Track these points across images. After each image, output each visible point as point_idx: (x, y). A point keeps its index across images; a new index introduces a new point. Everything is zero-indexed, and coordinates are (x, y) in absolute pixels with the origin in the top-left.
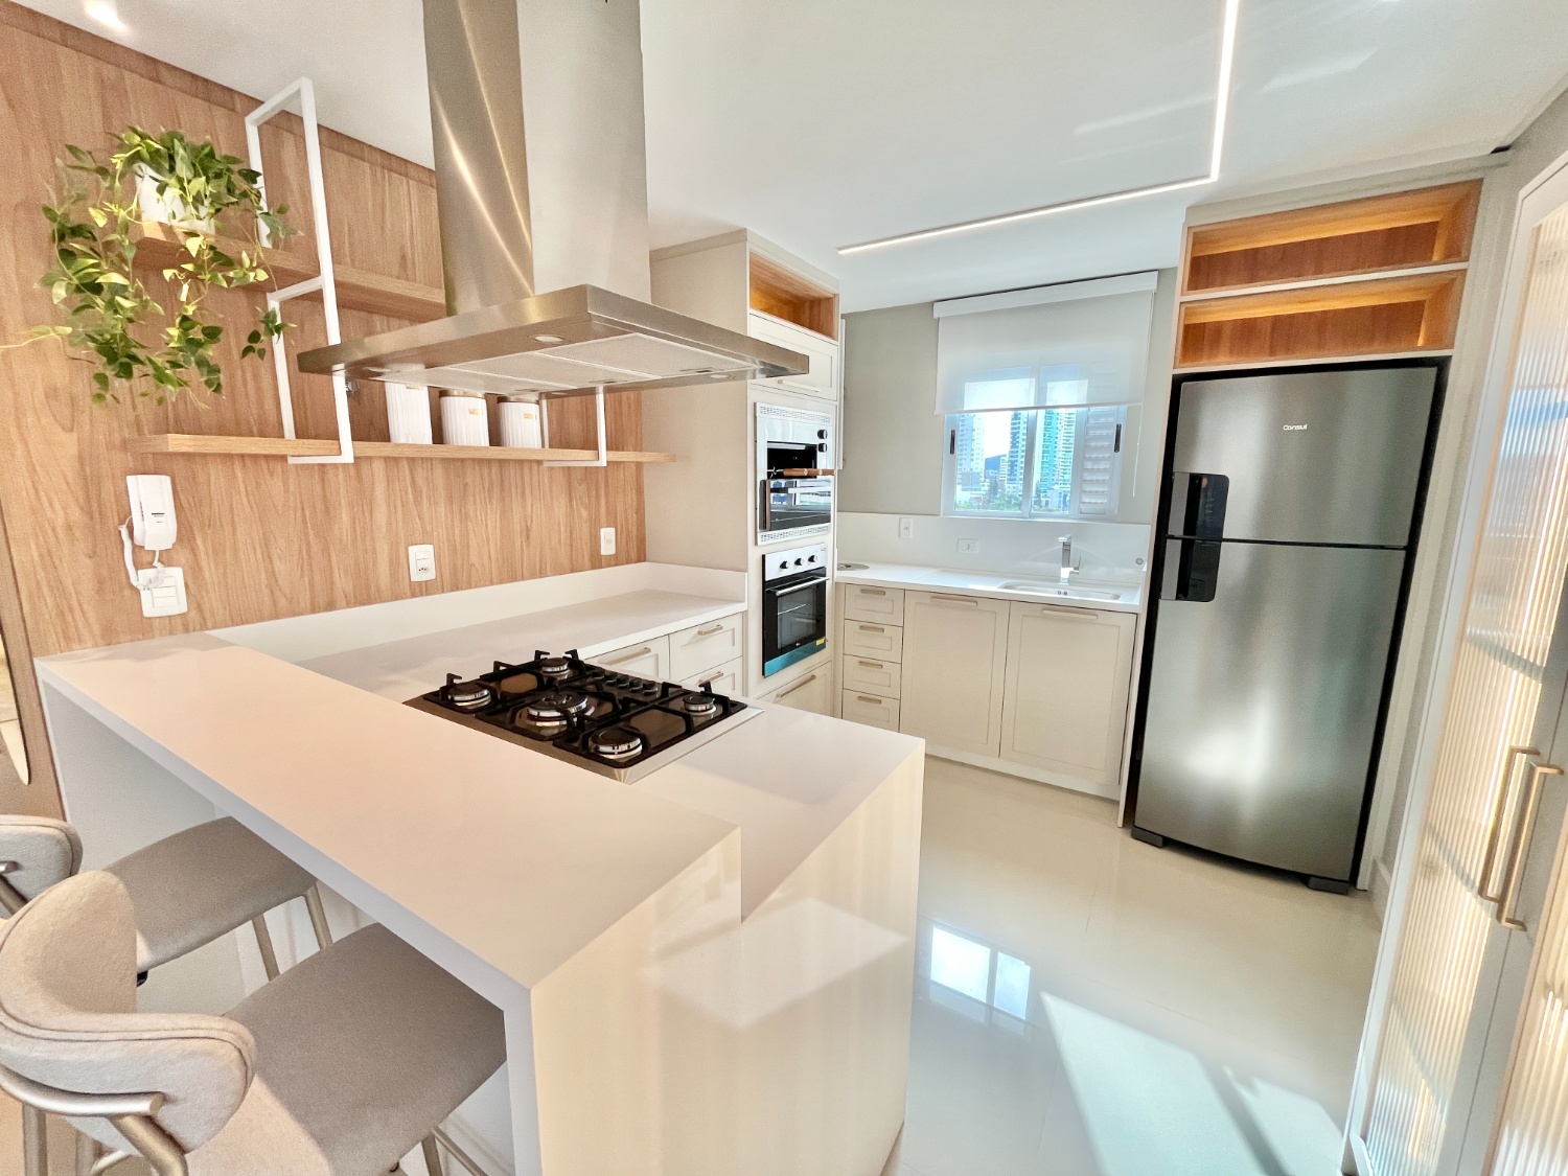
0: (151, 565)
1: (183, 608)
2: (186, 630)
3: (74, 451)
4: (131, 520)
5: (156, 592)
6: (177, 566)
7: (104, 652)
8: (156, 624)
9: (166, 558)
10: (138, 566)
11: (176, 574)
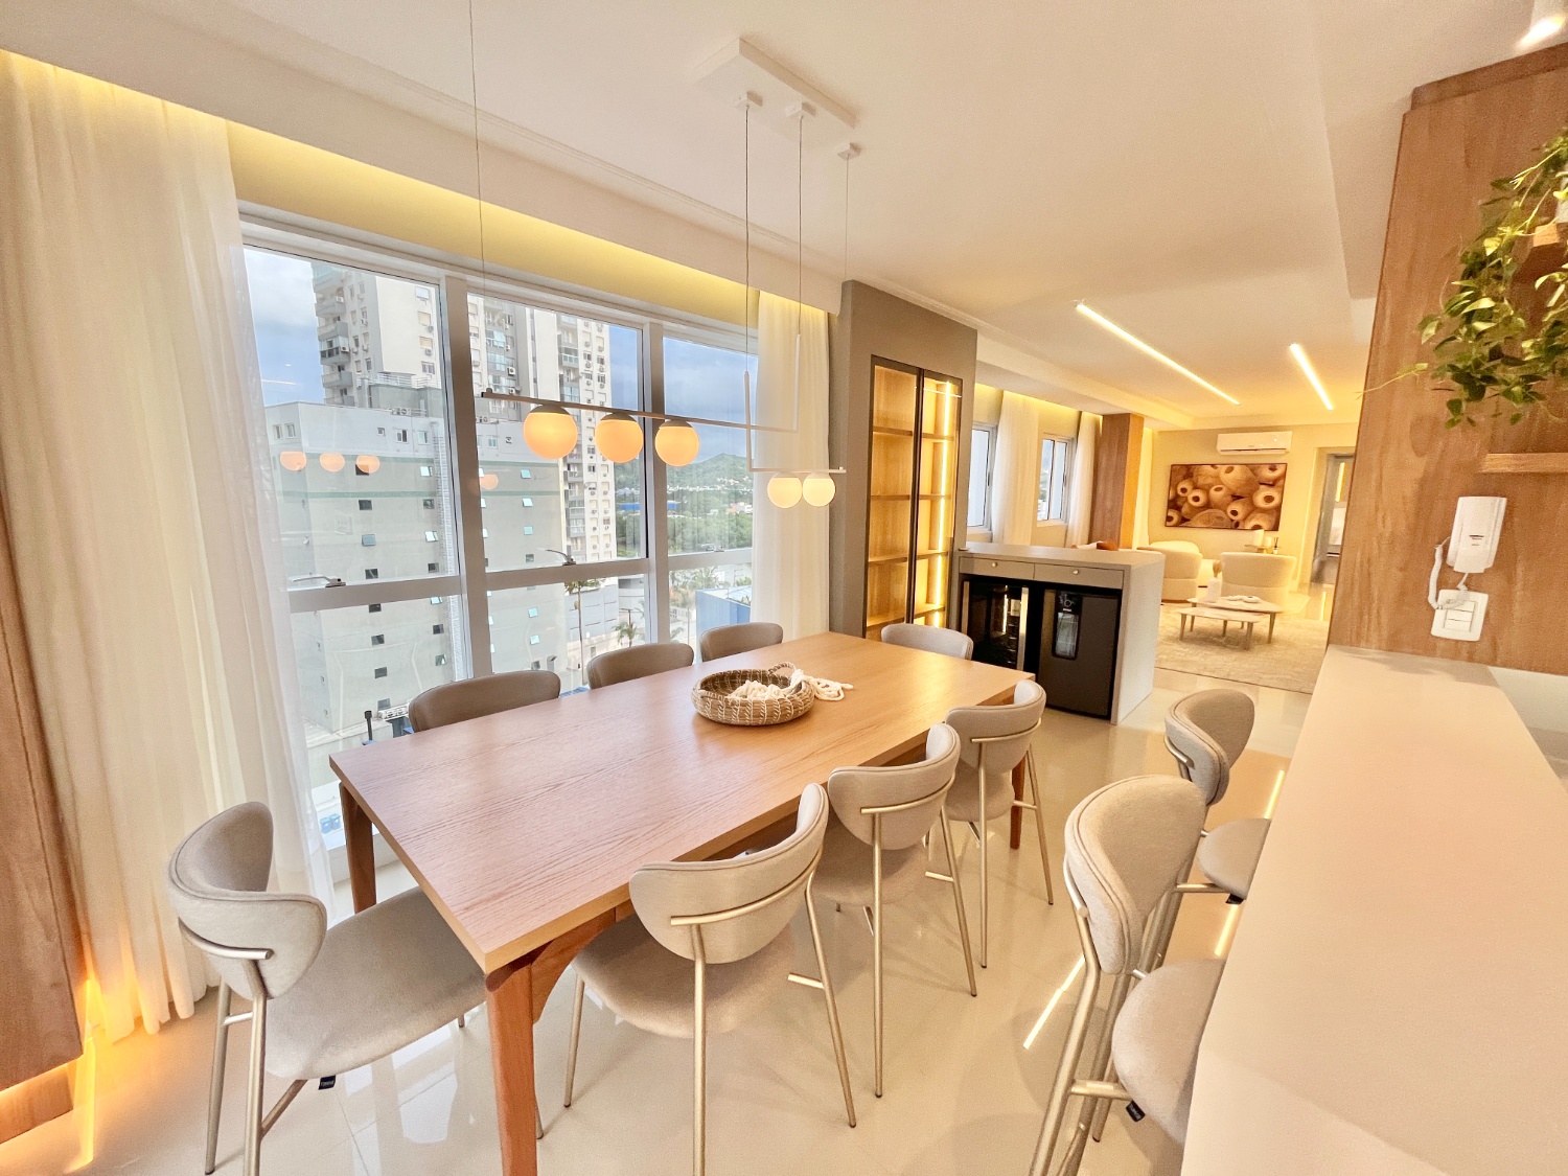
0: (1454, 587)
1: (1475, 636)
2: (1471, 659)
3: (1419, 474)
4: (1449, 542)
5: (1451, 614)
6: (1484, 592)
7: (1383, 656)
8: (1441, 644)
9: (1473, 583)
10: (1440, 585)
11: (1481, 600)
